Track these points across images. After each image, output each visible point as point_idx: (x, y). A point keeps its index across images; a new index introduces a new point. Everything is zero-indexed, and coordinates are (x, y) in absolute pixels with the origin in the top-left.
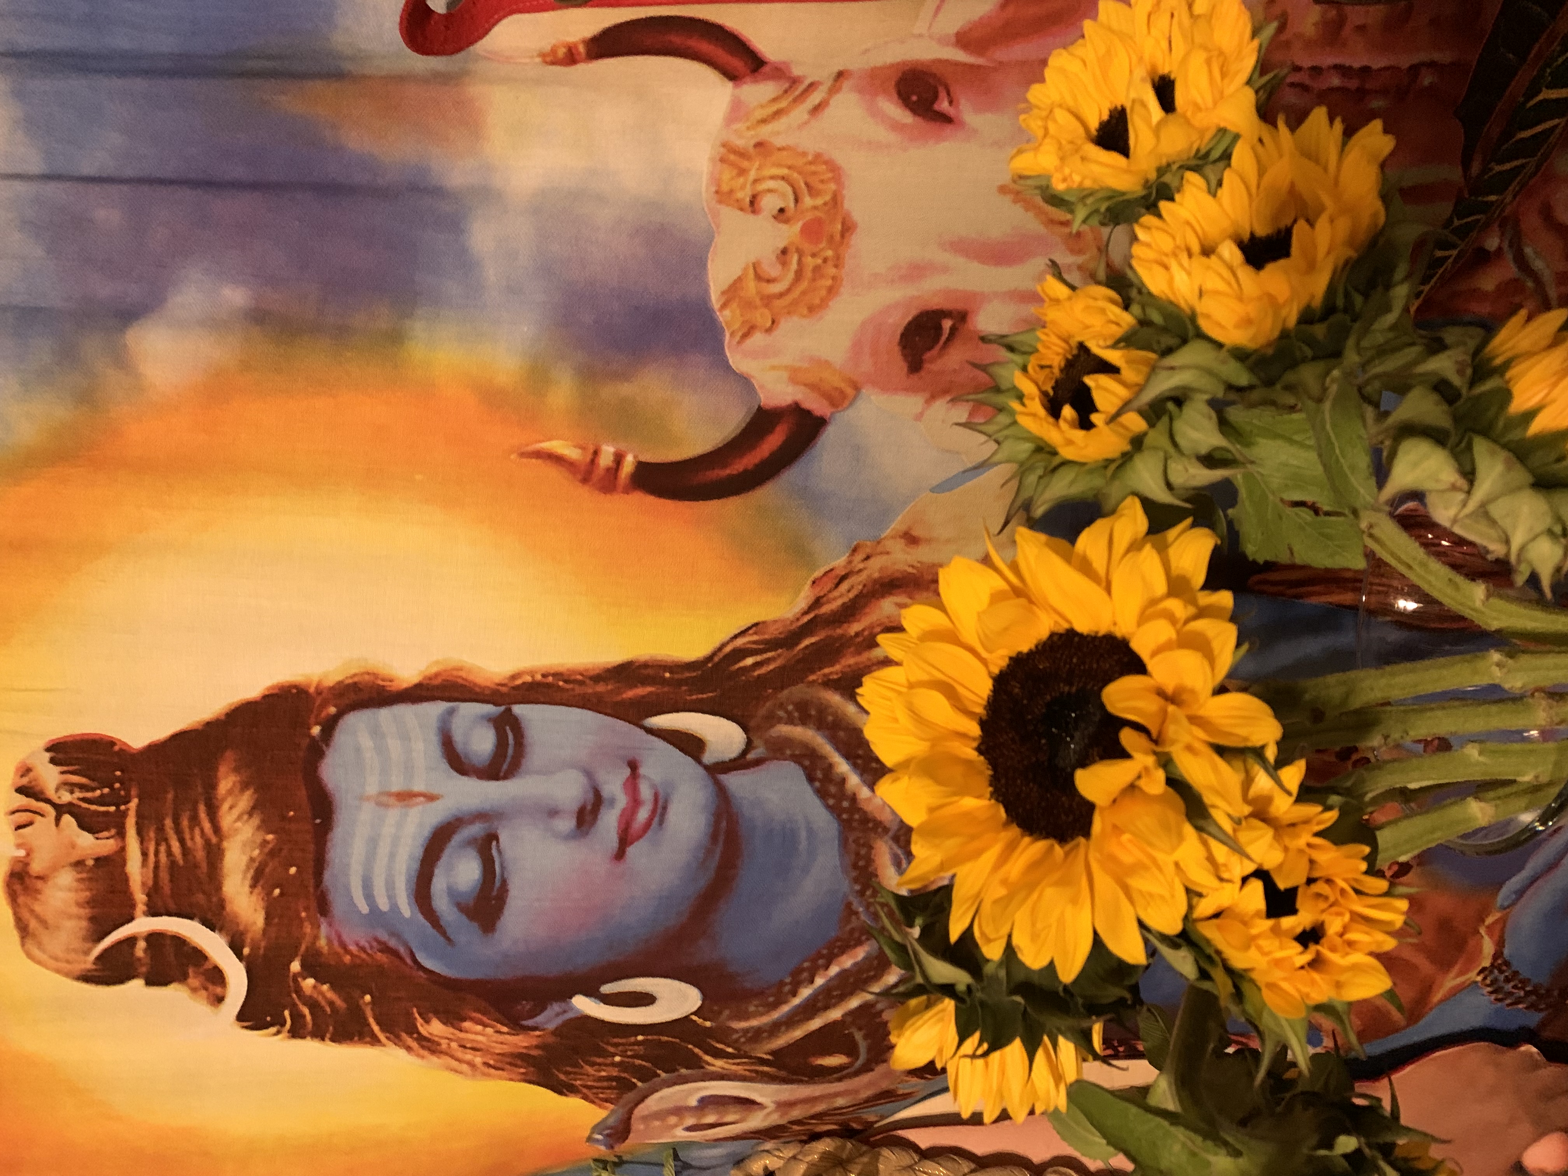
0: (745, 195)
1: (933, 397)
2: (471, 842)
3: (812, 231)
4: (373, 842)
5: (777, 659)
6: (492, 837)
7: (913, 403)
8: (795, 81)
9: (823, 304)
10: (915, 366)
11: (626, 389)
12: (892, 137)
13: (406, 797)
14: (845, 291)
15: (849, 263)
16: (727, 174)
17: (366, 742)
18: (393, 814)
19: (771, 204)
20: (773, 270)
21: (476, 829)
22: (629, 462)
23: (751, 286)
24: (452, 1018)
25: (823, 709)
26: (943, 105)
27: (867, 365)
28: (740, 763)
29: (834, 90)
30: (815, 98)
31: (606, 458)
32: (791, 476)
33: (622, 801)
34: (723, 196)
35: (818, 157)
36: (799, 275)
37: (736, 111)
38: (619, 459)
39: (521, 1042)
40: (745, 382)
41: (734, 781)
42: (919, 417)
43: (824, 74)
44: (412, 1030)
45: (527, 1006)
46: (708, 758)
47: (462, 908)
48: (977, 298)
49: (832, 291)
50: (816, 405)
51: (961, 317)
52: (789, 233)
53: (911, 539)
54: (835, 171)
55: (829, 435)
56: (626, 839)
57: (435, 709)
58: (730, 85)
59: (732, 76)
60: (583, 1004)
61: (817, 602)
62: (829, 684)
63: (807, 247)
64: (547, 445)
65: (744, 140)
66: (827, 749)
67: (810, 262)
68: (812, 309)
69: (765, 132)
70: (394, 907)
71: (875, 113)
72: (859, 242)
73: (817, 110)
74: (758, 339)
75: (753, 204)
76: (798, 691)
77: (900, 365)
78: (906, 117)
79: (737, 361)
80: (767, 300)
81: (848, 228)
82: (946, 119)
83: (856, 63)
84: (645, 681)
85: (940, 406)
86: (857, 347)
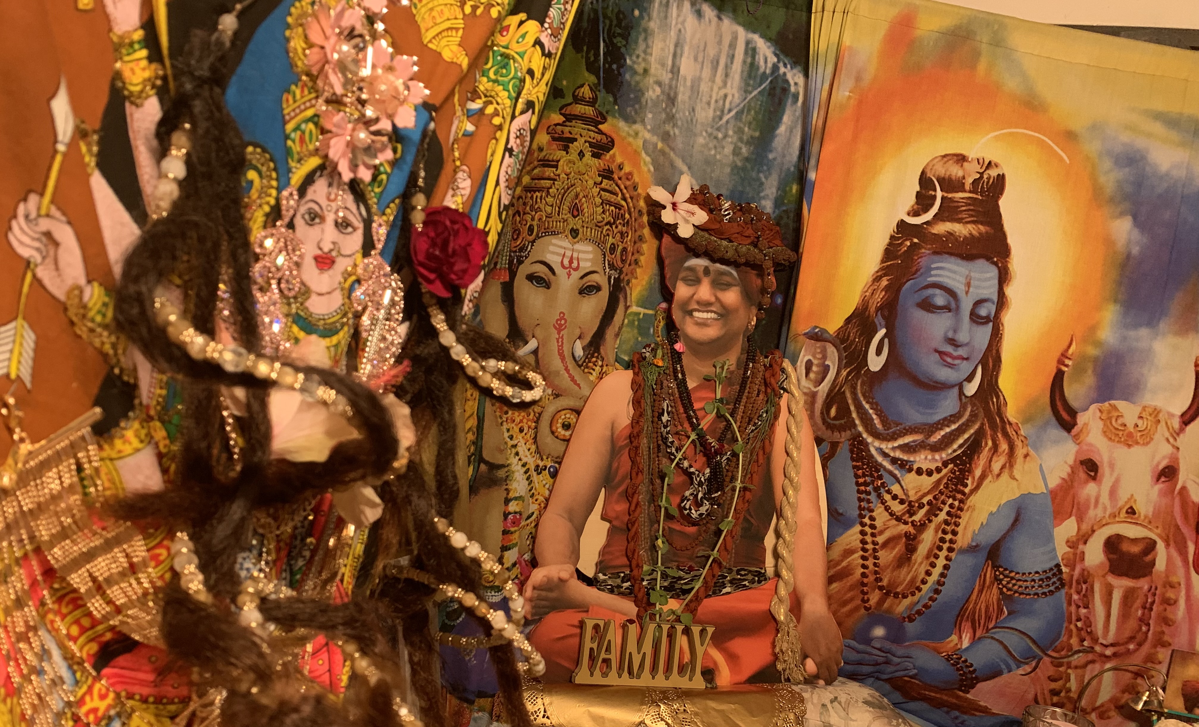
0: (1144, 415)
1: (1072, 467)
2: (949, 303)
3: (1130, 435)
4: (955, 272)
5: (993, 408)
6: (950, 310)
7: (1071, 461)
8: (1178, 434)
9: (1106, 436)
10: (1082, 463)
11: (1090, 372)
12: (1155, 462)
13: (968, 285)
14: (1110, 443)
15: (1119, 445)
16: (1150, 410)
17: (988, 275)
18: (963, 280)
19: (1140, 423)
20: (1120, 421)
21: (953, 305)
22: (1065, 369)
23: (1116, 414)
24: (887, 289)
25: (974, 422)
26: (1163, 479)
27: (1085, 448)
28: (961, 393)
29: (1173, 446)
30: (1171, 440)
31: (1067, 362)
32: (1053, 420)
33: (955, 354)
34: (1144, 408)
35: (1152, 439)
36: (1117, 429)
37: (1171, 415)
38: (1067, 366)
39: (873, 309)
40: (1087, 409)
41: (956, 390)
42: (1066, 462)
43: (1178, 444)
44: (885, 275)
45: (886, 313)
46: (965, 383)
47: (927, 298)
48: (1100, 483)
49: (1110, 439)
50: (1075, 431)
51: (1094, 478)
52: (1130, 427)
53: (1026, 456)
54: (1148, 443)
55: (1065, 434)
56: (941, 353)
57: (995, 298)
58: (1180, 414)
59: (1182, 415)
60: (882, 332)
61: (1010, 424)
62: (982, 424)
63: (1125, 433)
64: (1074, 343)
65: (1161, 417)
66: (960, 422)
67: (1121, 433)
68: (1104, 432)
69: (1163, 423)
70: (931, 276)
71: (1164, 458)
72: (1125, 448)
73: (1168, 440)
74: (1098, 414)
75: (1141, 417)
76: (982, 414)
77: (1083, 458)
78: (1161, 467)
79: (1093, 407)
80: (1110, 418)
81: (1129, 446)
82: (1158, 479)
83: (1181, 455)
84: (994, 366)
85: (1069, 470)
86: (1091, 445)
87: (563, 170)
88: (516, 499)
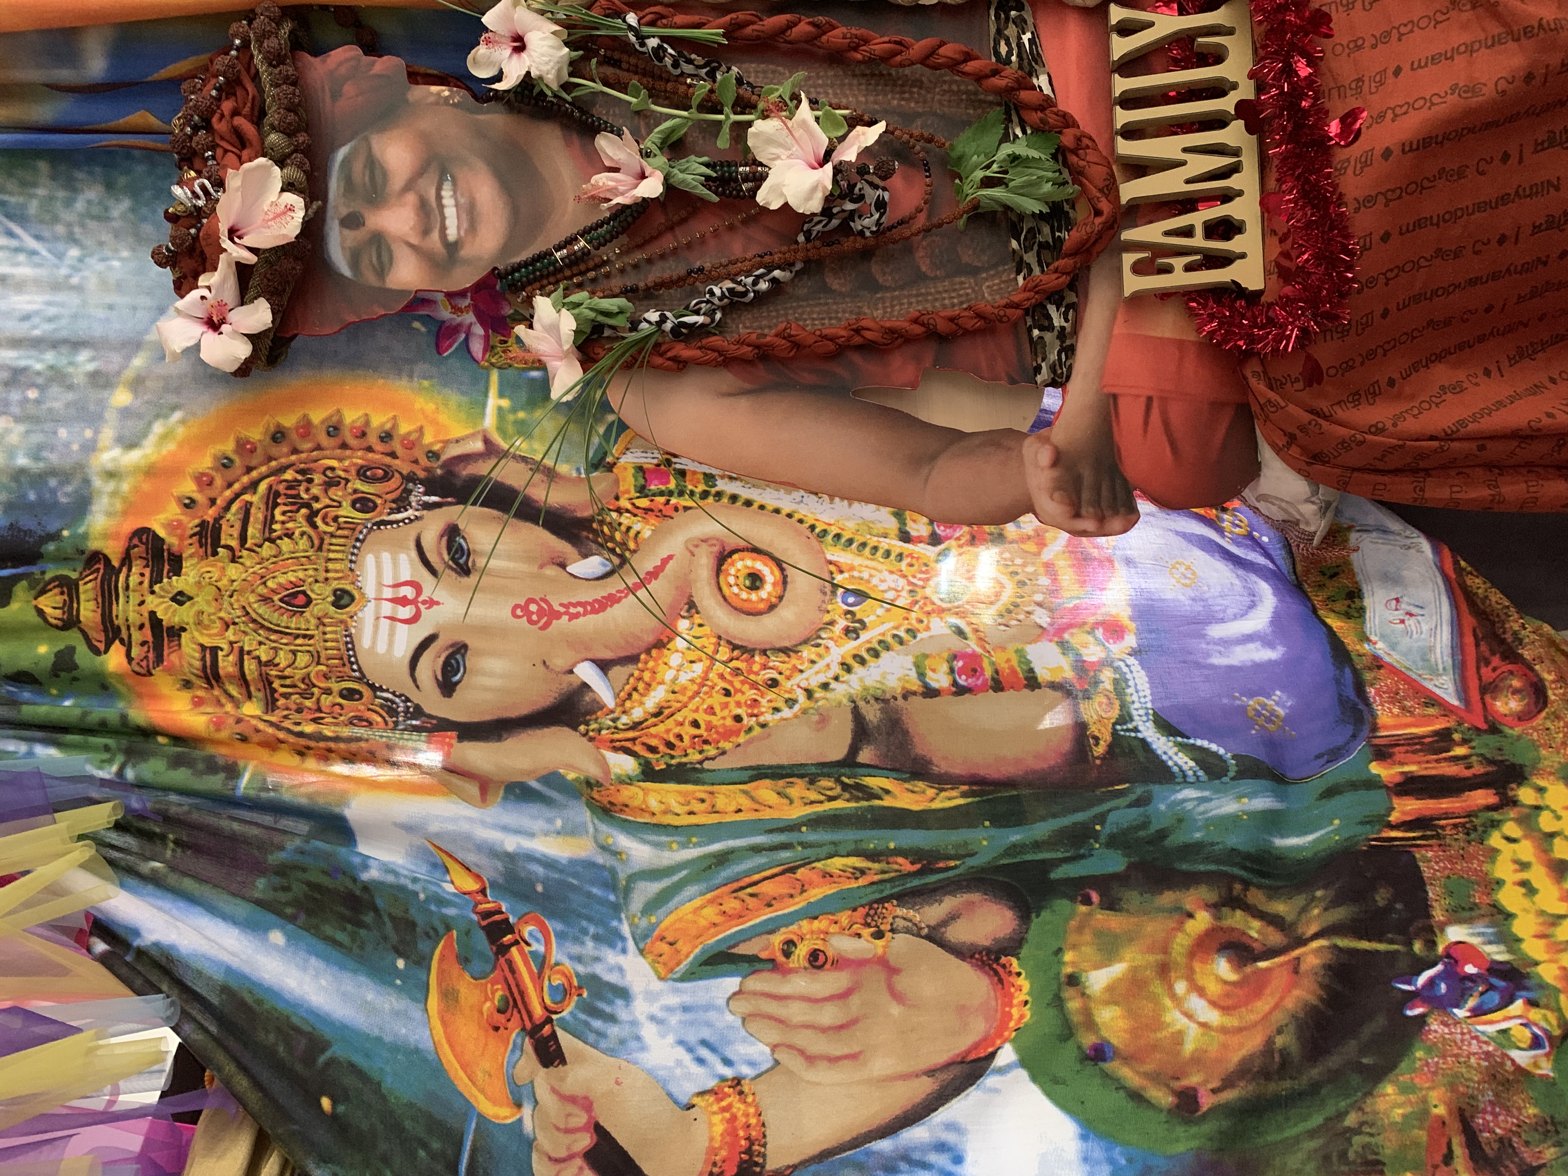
87: (221, 634)
88: (921, 675)
